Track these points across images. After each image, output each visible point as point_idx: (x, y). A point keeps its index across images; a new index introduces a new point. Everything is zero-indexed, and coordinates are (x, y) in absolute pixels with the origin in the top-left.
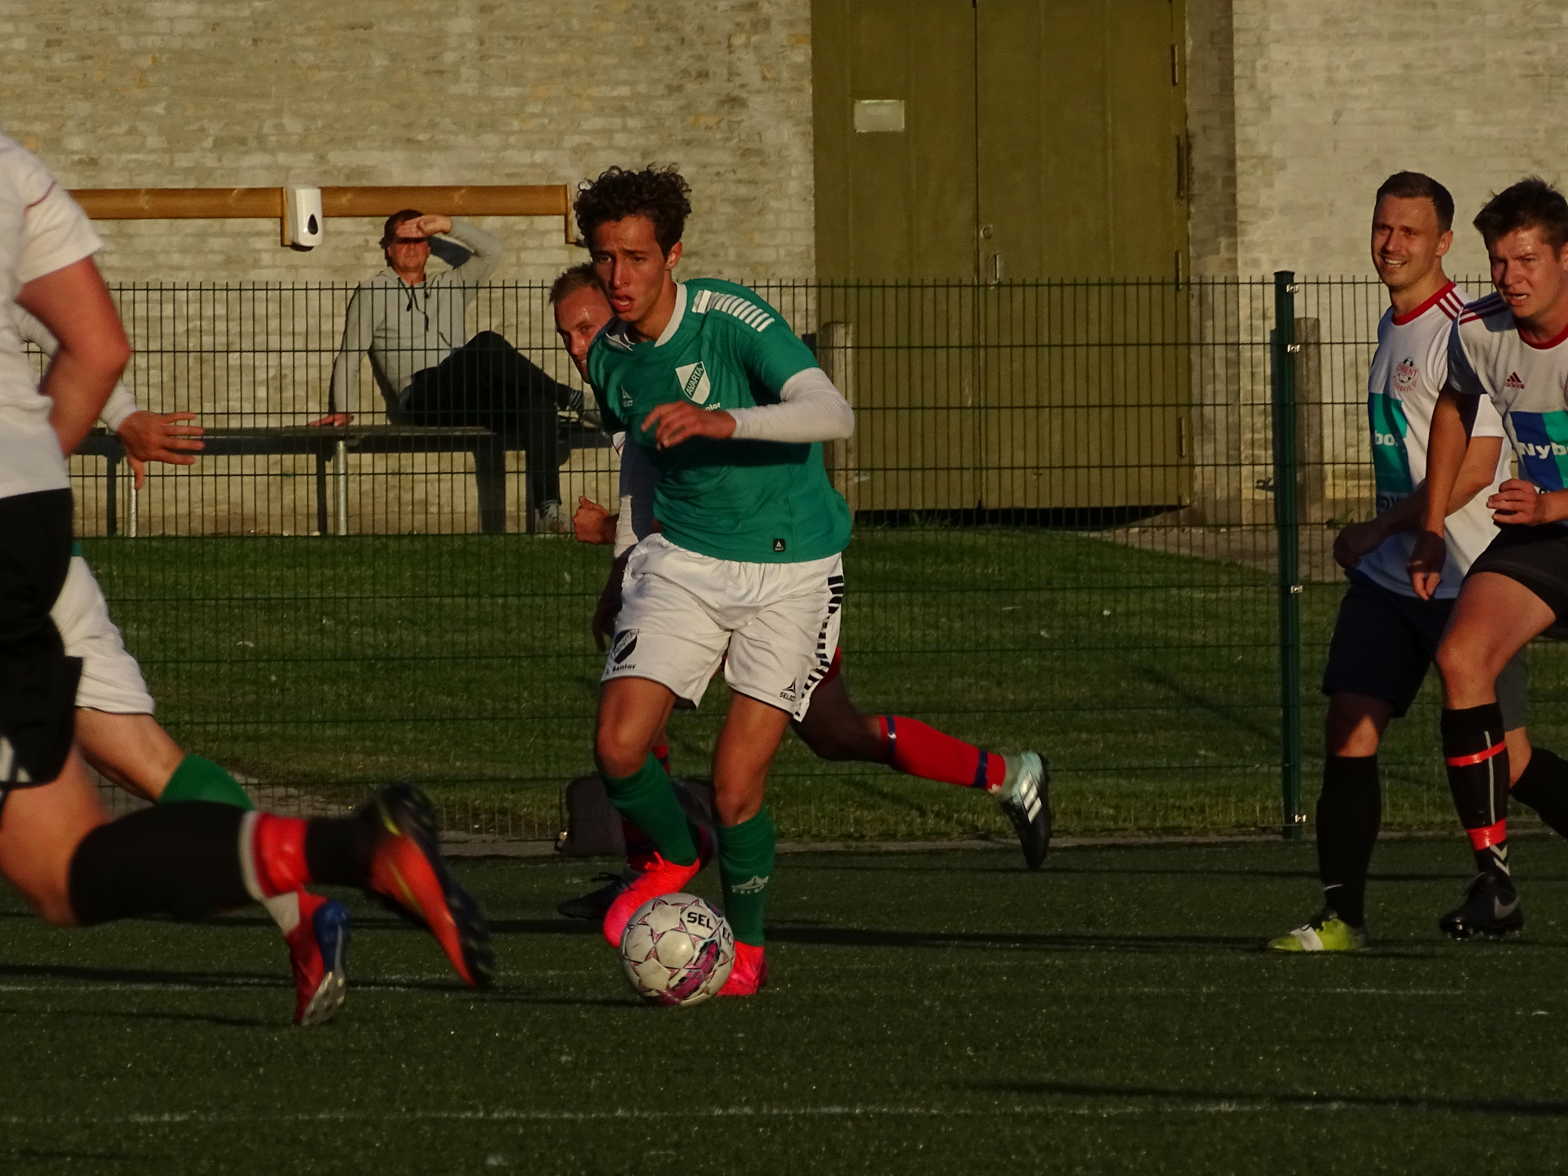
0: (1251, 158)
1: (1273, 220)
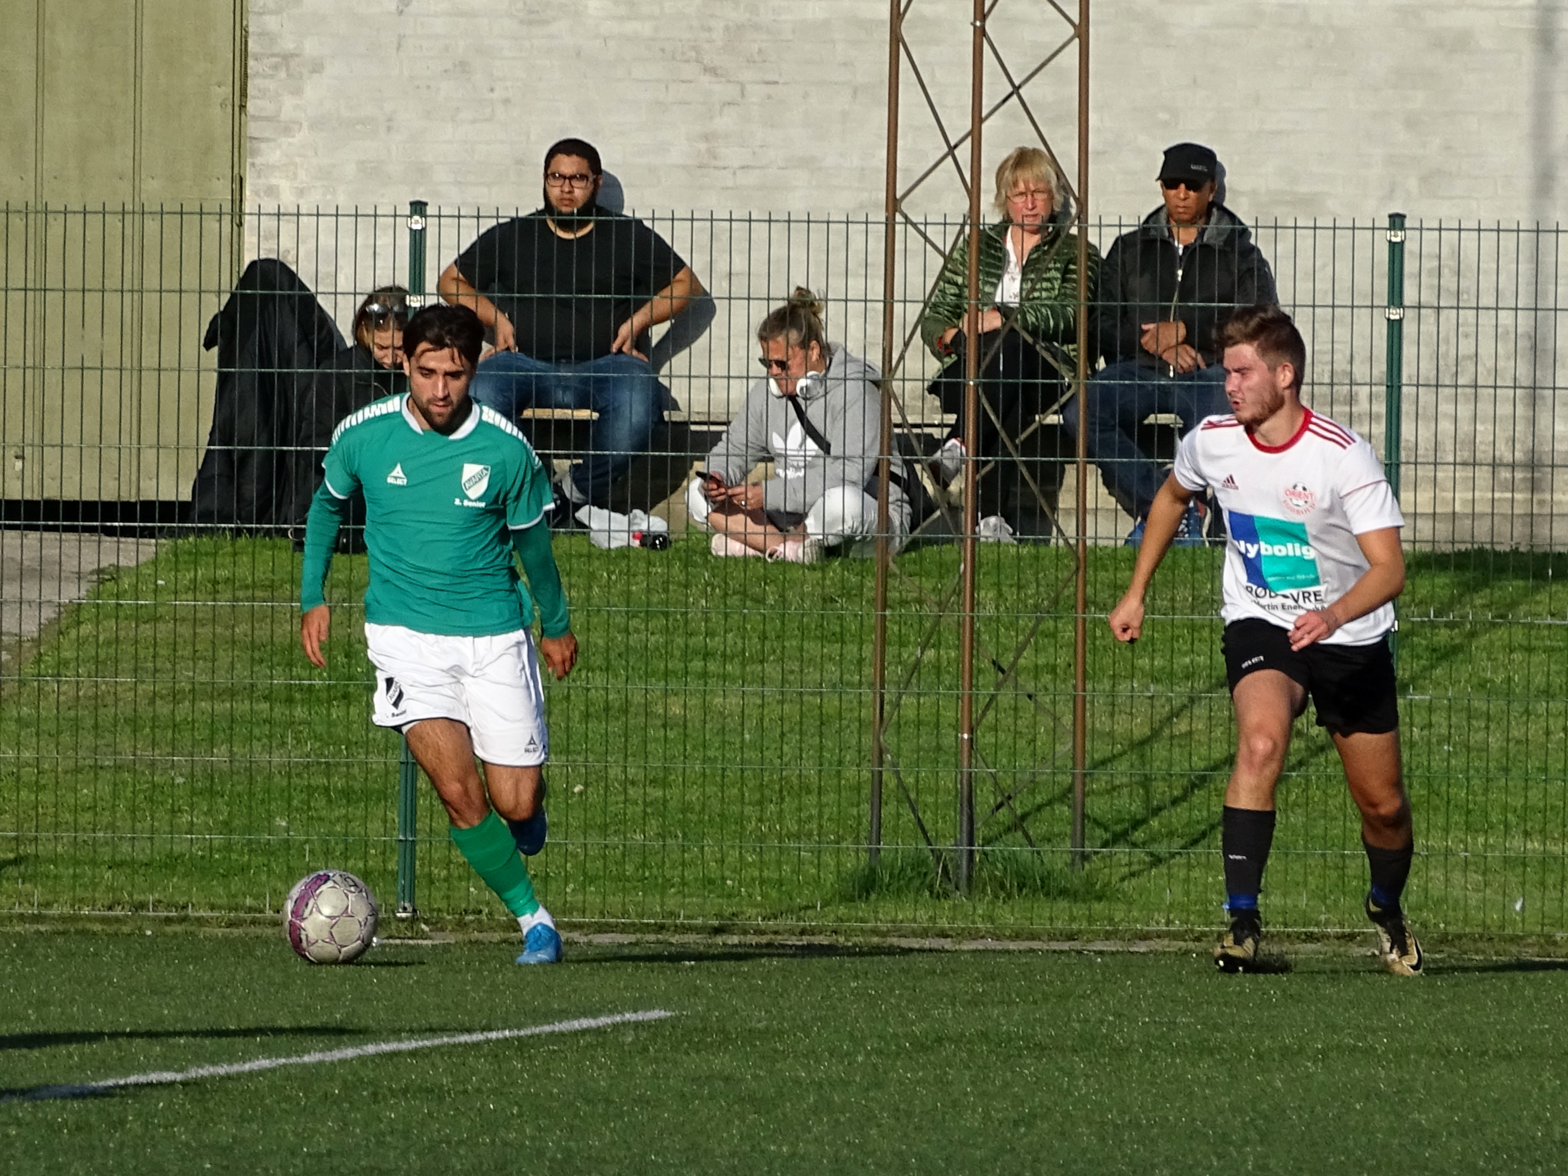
0: (273, 55)
1: (301, 137)
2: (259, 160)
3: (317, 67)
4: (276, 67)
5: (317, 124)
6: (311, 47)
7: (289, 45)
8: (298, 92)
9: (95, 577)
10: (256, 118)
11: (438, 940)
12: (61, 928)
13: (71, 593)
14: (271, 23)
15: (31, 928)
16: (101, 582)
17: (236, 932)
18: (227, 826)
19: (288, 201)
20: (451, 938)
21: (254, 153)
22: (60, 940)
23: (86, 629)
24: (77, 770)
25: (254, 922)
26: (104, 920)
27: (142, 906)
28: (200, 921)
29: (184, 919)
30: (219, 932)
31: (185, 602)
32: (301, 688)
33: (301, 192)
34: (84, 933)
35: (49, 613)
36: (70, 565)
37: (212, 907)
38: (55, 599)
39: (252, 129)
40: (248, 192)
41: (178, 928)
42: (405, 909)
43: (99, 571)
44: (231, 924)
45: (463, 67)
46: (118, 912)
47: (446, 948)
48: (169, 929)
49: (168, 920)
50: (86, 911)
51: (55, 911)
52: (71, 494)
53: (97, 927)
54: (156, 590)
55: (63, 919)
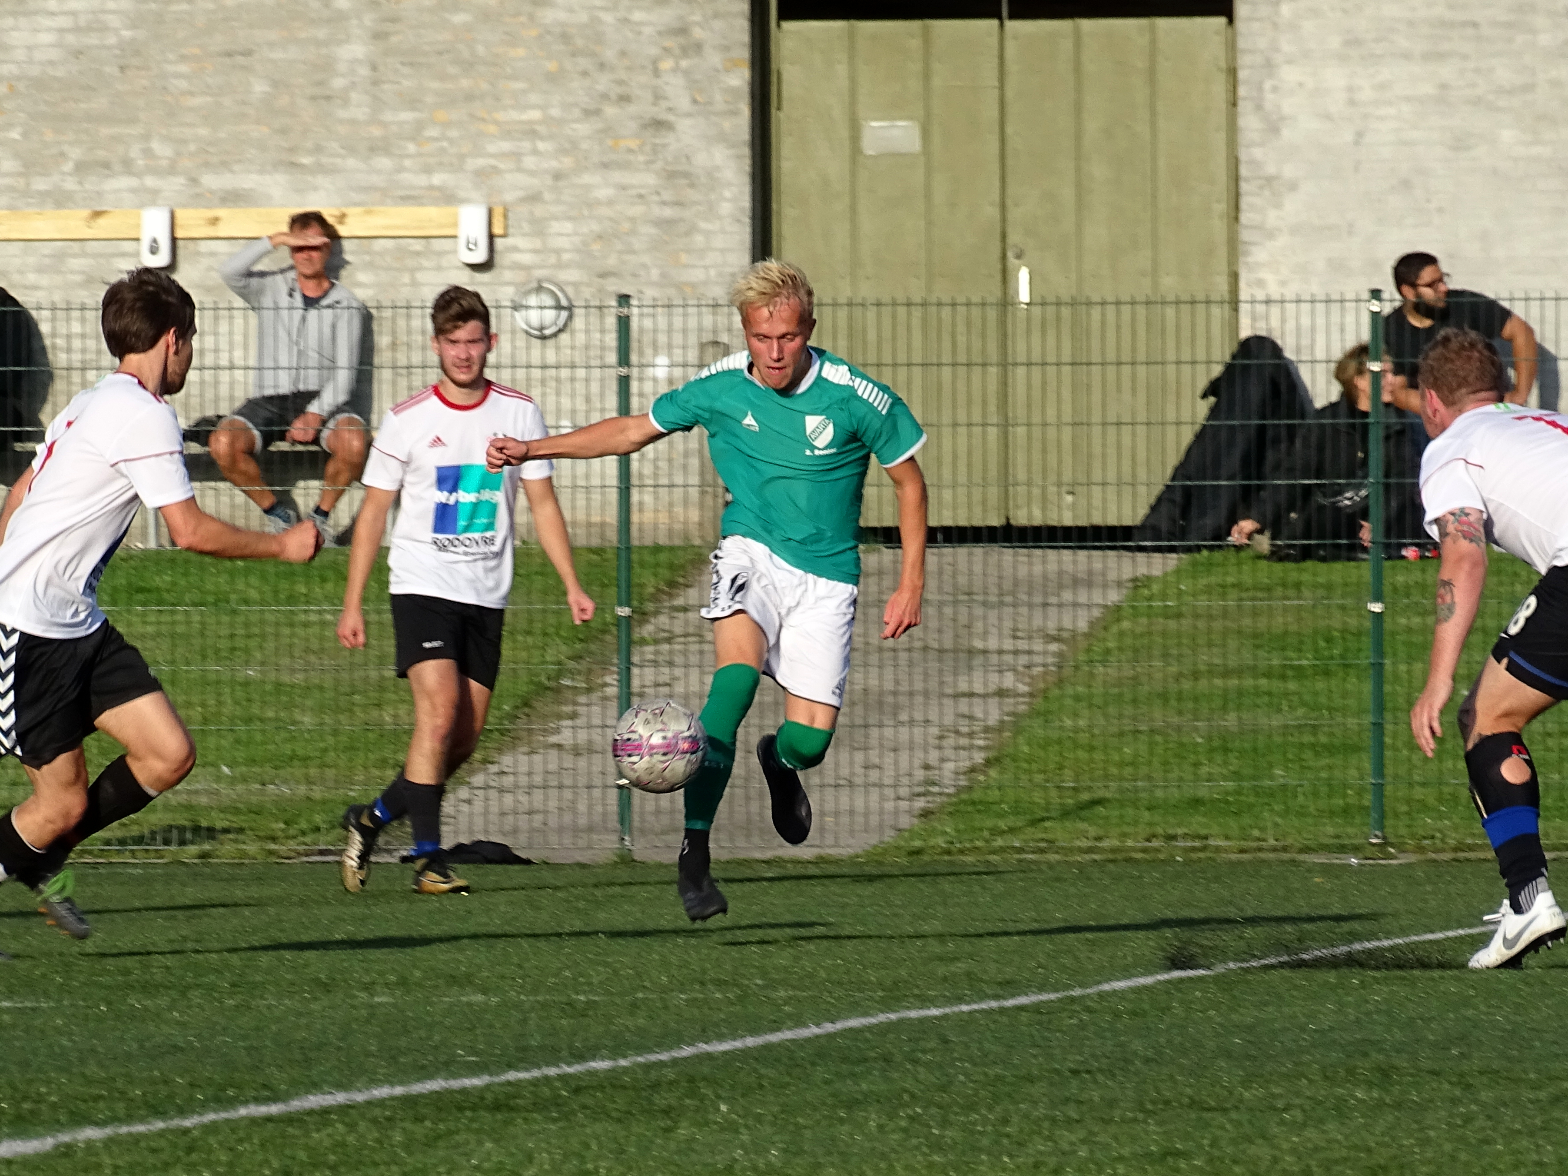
0: (1258, 178)
1: (1282, 241)
2: (1250, 259)
3: (1293, 187)
4: (1261, 187)
5: (1295, 230)
6: (1289, 171)
7: (1271, 169)
8: (1278, 206)
9: (1130, 585)
10: (1247, 227)
11: (1403, 859)
12: (1111, 856)
13: (1113, 596)
14: (1257, 153)
15: (1087, 857)
16: (1136, 588)
17: (1245, 857)
18: (1237, 775)
19: (1274, 291)
20: (1412, 858)
21: (1247, 253)
22: (1111, 867)
23: (1126, 625)
24: (1121, 734)
25: (1260, 849)
26: (1144, 850)
27: (1173, 837)
28: (1218, 849)
29: (1204, 849)
30: (1234, 857)
31: (1202, 602)
32: (1292, 667)
33: (1283, 283)
34: (1128, 860)
35: (1096, 613)
36: (1112, 576)
37: (1227, 838)
38: (1101, 601)
39: (1245, 235)
40: (1242, 284)
41: (1201, 855)
42: (1376, 836)
43: (1135, 580)
44: (1242, 851)
45: (1406, 185)
46: (1155, 843)
47: (1409, 865)
48: (1194, 856)
49: (1194, 849)
50: (1130, 843)
51: (1105, 844)
52: (1112, 521)
53: (1139, 856)
54: (1180, 593)
55: (1113, 850)
